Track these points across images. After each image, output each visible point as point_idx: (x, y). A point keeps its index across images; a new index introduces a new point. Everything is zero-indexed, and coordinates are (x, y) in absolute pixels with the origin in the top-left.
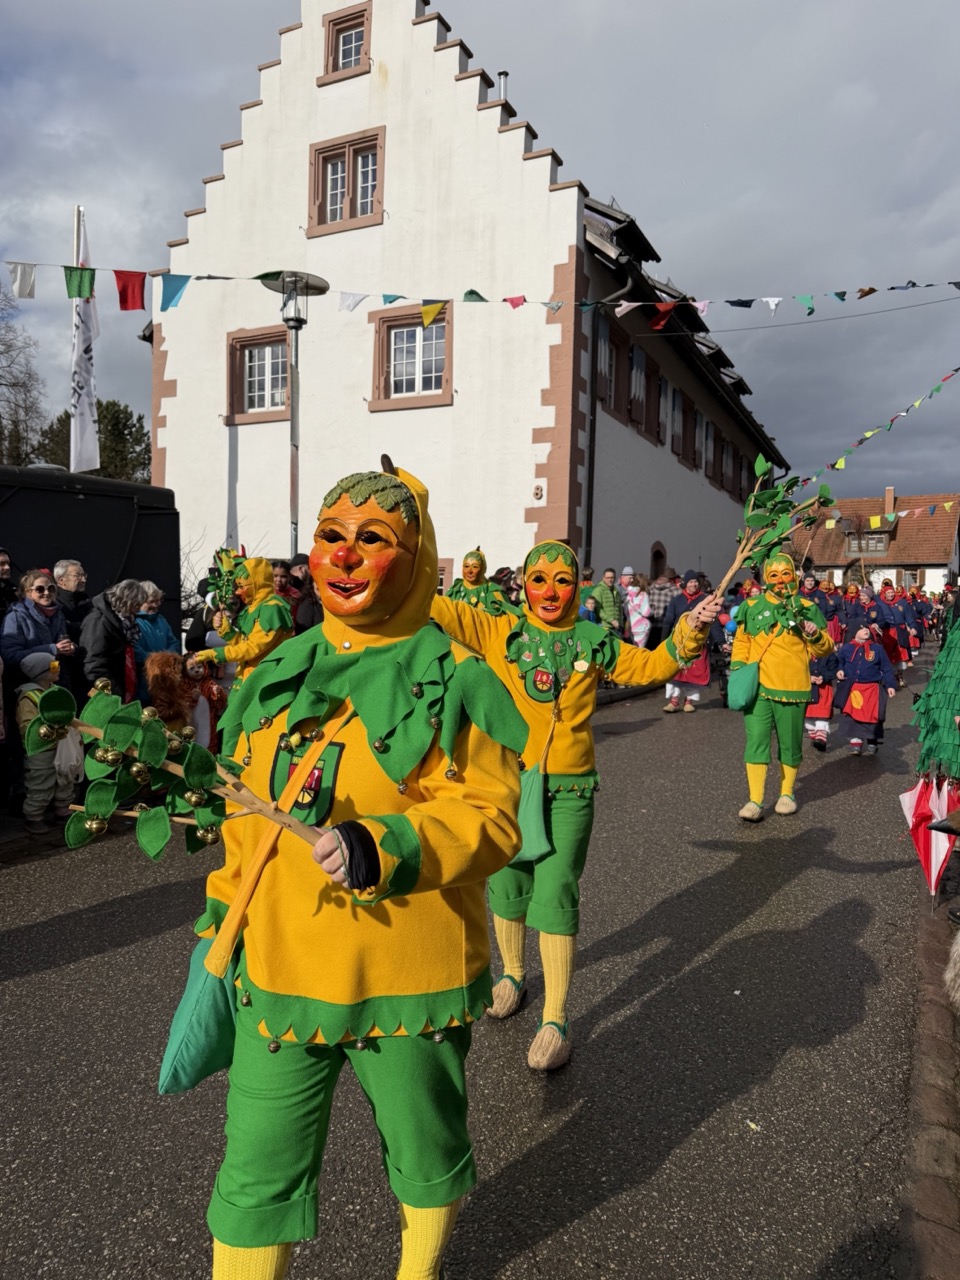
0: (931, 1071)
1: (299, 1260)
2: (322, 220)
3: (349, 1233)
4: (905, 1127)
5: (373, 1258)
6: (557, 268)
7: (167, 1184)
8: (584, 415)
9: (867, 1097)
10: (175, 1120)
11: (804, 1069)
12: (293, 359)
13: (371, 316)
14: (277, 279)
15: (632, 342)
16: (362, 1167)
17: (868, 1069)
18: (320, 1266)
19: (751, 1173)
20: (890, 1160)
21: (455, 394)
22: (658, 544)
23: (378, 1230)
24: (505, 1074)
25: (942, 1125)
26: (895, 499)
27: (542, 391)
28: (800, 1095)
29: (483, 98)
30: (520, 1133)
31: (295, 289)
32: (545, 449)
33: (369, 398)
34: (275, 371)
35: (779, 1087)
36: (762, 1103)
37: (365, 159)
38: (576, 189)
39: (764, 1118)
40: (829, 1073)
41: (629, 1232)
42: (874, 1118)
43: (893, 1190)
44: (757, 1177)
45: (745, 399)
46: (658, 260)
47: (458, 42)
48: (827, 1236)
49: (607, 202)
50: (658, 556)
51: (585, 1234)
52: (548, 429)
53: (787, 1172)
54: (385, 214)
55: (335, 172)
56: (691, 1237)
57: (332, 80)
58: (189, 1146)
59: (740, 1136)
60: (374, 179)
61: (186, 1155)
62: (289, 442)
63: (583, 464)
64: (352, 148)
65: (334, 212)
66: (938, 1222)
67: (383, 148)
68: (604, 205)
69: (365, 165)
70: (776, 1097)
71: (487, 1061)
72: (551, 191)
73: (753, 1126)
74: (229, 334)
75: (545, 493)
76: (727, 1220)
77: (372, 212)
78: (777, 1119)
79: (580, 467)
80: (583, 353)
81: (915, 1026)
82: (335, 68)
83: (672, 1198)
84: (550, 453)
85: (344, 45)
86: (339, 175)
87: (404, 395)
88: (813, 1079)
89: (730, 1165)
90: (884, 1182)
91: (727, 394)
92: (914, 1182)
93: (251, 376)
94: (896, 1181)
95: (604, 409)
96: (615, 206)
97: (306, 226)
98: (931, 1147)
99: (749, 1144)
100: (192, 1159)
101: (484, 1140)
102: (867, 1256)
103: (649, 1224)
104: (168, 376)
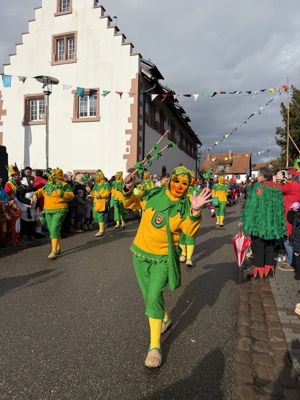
0: (243, 321)
1: (53, 394)
2: (56, 60)
3: (69, 384)
4: (235, 338)
5: (77, 391)
6: (133, 80)
7: (8, 374)
8: (141, 126)
9: (225, 330)
10: (10, 353)
11: (207, 323)
12: (47, 105)
13: (73, 92)
14: (41, 78)
15: (155, 104)
16: (73, 363)
17: (225, 322)
18: (60, 395)
19: (192, 355)
20: (232, 348)
21: (100, 118)
22: (164, 166)
23: (79, 382)
24: (118, 331)
25: (246, 336)
26: (232, 154)
27: (128, 118)
28: (206, 331)
29: (109, 25)
30: (123, 348)
31: (47, 82)
32: (129, 136)
33: (72, 118)
34: (40, 108)
35: (200, 329)
36: (195, 334)
37: (70, 41)
38: (138, 55)
39: (196, 338)
40: (214, 324)
41: (157, 375)
42: (227, 336)
43: (232, 356)
44: (194, 356)
45: (189, 123)
46: (163, 79)
47: (101, 6)
48: (214, 371)
49: (148, 60)
50: (164, 170)
51: (143, 377)
52: (130, 130)
53: (203, 353)
54: (77, 59)
55: (60, 44)
56: (175, 375)
57: (59, 15)
58: (15, 361)
59: (189, 344)
60: (74, 48)
61: (14, 364)
62: (45, 131)
63: (141, 142)
64: (66, 37)
65: (60, 58)
66: (245, 364)
67: (76, 38)
68: (147, 61)
69: (70, 43)
70: (199, 332)
71: (112, 327)
72: (130, 55)
73: (193, 341)
74: (25, 95)
75: (129, 150)
76: (186, 369)
77: (73, 58)
78: (200, 338)
79: (140, 142)
80: (141, 107)
81: (238, 308)
82: (60, 11)
83: (169, 364)
84: (131, 137)
85: (63, 3)
86: (62, 46)
87: (84, 117)
88: (210, 326)
89: (186, 353)
90: (230, 354)
91: (184, 121)
92: (238, 353)
93: (32, 109)
94: (233, 353)
95: (147, 124)
96: (150, 62)
97: (51, 61)
98: (243, 343)
99: (192, 346)
100: (16, 365)
101: (112, 352)
102: (225, 376)
103: (162, 373)
104: (3, 108)
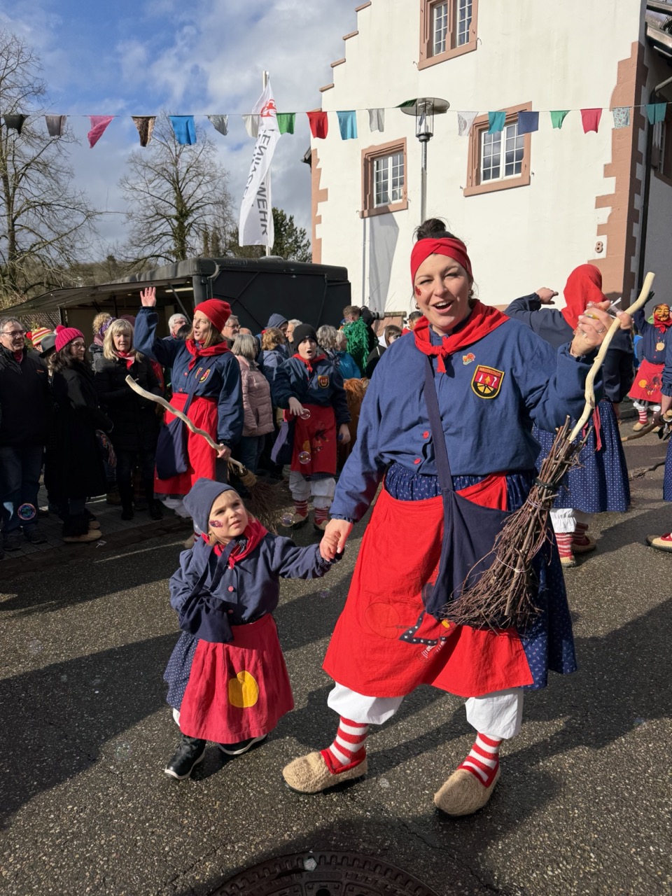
6: (620, 63)
12: (423, 164)
14: (412, 106)
21: (532, 176)
27: (605, 165)
31: (425, 111)
32: (607, 211)
33: (464, 186)
34: (394, 174)
52: (609, 196)
54: (479, 41)
55: (439, 14)
60: (470, 15)
63: (637, 222)
69: (463, 4)
75: (605, 247)
77: (468, 41)
79: (635, 224)
84: (611, 214)
86: (443, 16)
87: (491, 181)
93: (378, 180)
95: (655, 175)
97: (417, 61)
104: (321, 187)
